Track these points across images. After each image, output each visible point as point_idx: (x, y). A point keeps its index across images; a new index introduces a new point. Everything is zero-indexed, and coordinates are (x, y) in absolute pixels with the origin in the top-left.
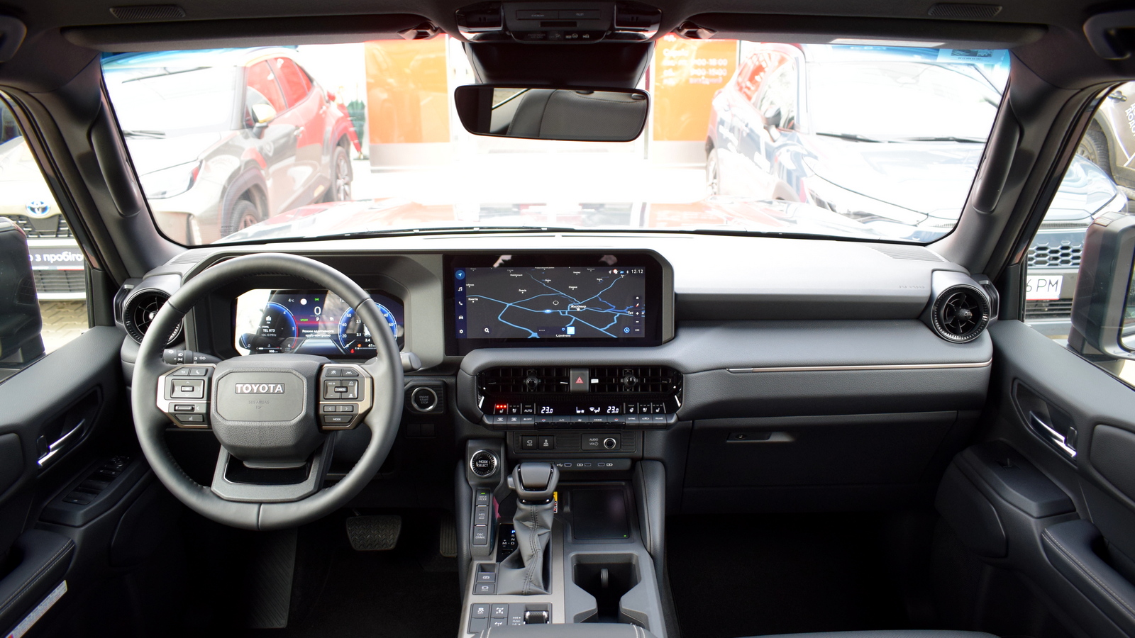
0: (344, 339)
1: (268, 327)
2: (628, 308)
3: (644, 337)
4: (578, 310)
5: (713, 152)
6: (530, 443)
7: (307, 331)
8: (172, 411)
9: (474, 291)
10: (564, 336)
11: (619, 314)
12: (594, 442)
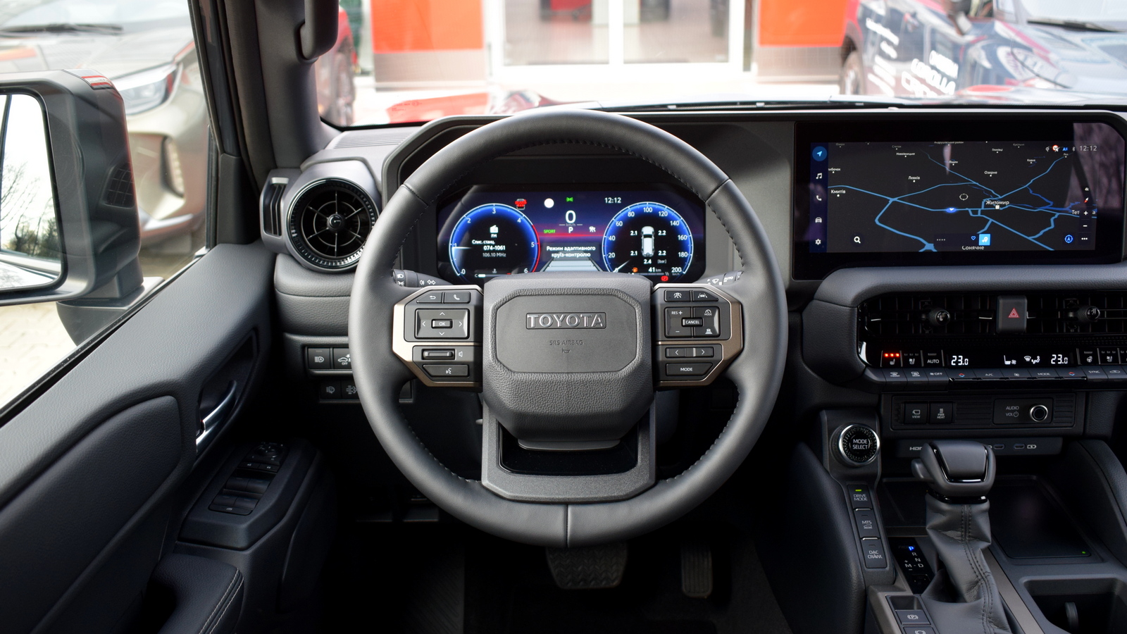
0: (611, 260)
1: (493, 242)
2: (1072, 204)
3: (1094, 249)
4: (997, 207)
5: (853, 57)
6: (916, 414)
7: (554, 249)
8: (419, 359)
9: (840, 179)
10: (974, 248)
11: (1058, 214)
12: (1012, 411)
